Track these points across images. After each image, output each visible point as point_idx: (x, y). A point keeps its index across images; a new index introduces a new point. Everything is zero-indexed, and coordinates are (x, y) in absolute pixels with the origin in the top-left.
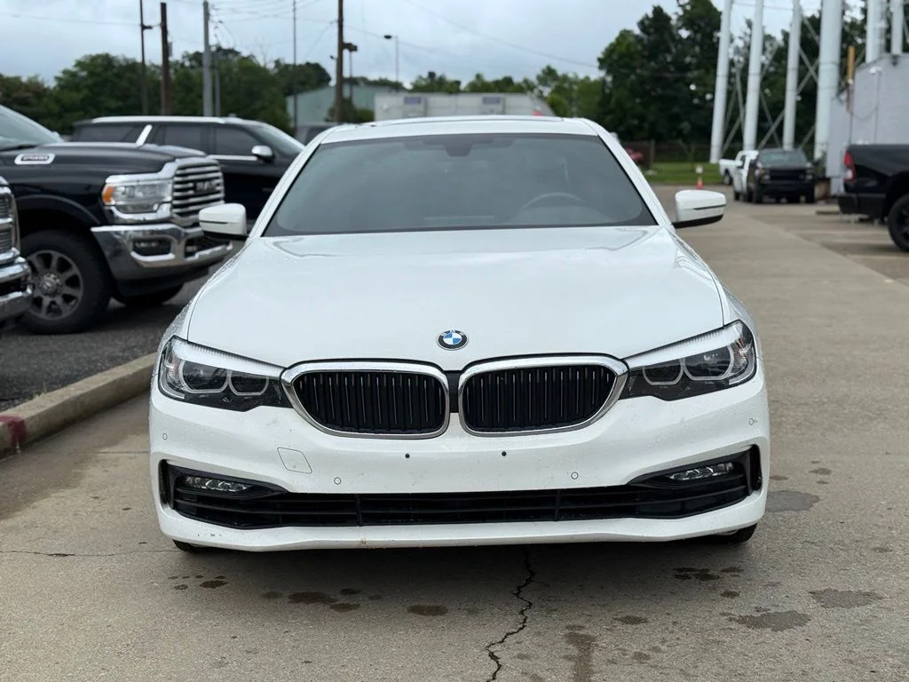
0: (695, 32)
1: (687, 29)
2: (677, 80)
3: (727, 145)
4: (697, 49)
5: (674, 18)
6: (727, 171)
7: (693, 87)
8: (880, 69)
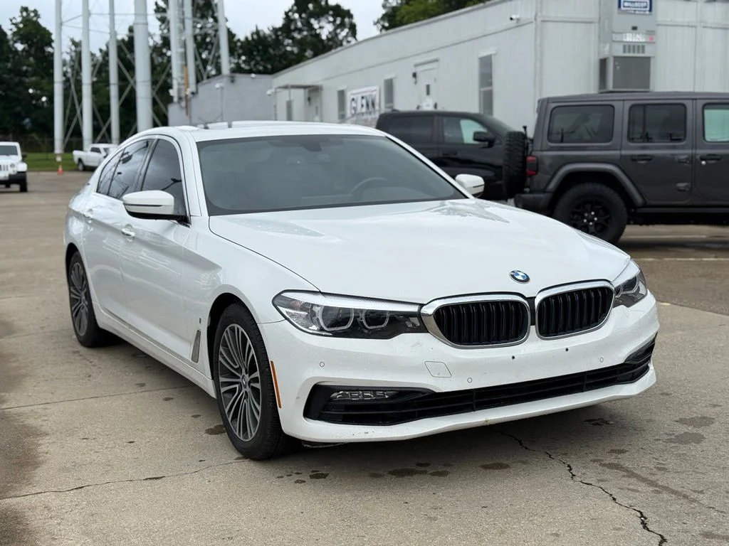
0: (30, 46)
1: (22, 43)
2: (17, 85)
3: (67, 139)
4: (31, 59)
5: (9, 33)
6: (80, 160)
7: (31, 91)
8: (222, 85)
